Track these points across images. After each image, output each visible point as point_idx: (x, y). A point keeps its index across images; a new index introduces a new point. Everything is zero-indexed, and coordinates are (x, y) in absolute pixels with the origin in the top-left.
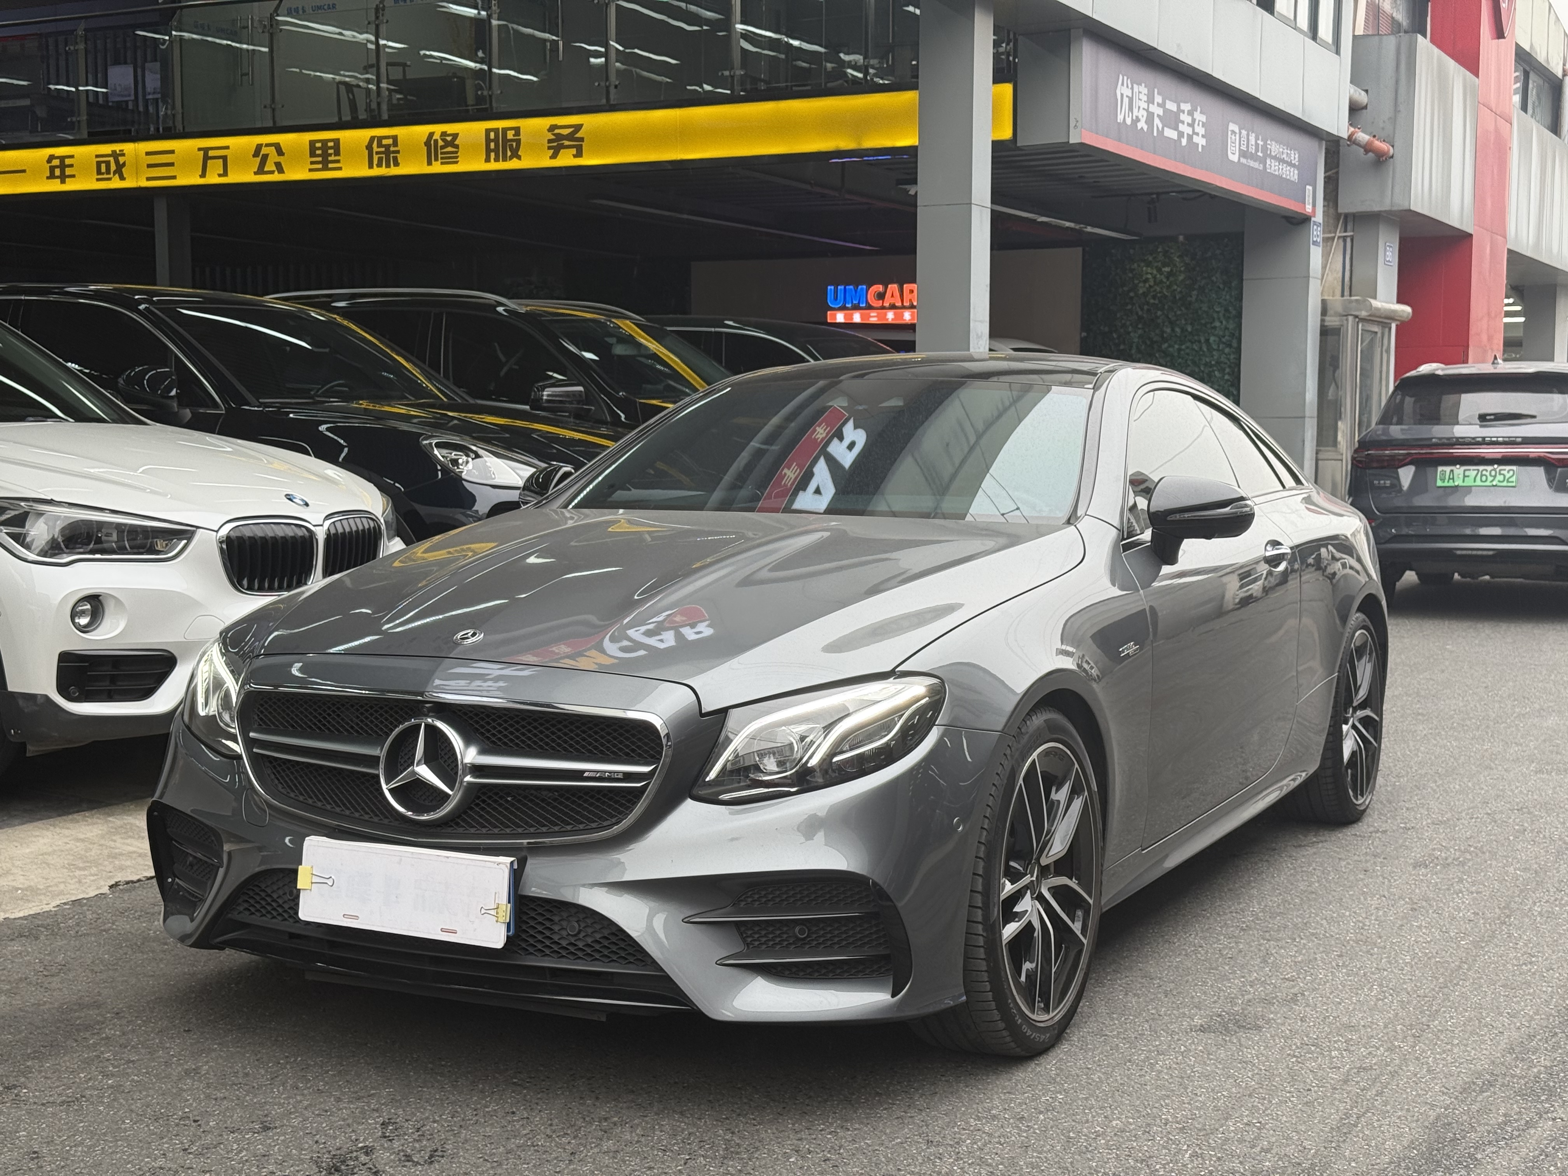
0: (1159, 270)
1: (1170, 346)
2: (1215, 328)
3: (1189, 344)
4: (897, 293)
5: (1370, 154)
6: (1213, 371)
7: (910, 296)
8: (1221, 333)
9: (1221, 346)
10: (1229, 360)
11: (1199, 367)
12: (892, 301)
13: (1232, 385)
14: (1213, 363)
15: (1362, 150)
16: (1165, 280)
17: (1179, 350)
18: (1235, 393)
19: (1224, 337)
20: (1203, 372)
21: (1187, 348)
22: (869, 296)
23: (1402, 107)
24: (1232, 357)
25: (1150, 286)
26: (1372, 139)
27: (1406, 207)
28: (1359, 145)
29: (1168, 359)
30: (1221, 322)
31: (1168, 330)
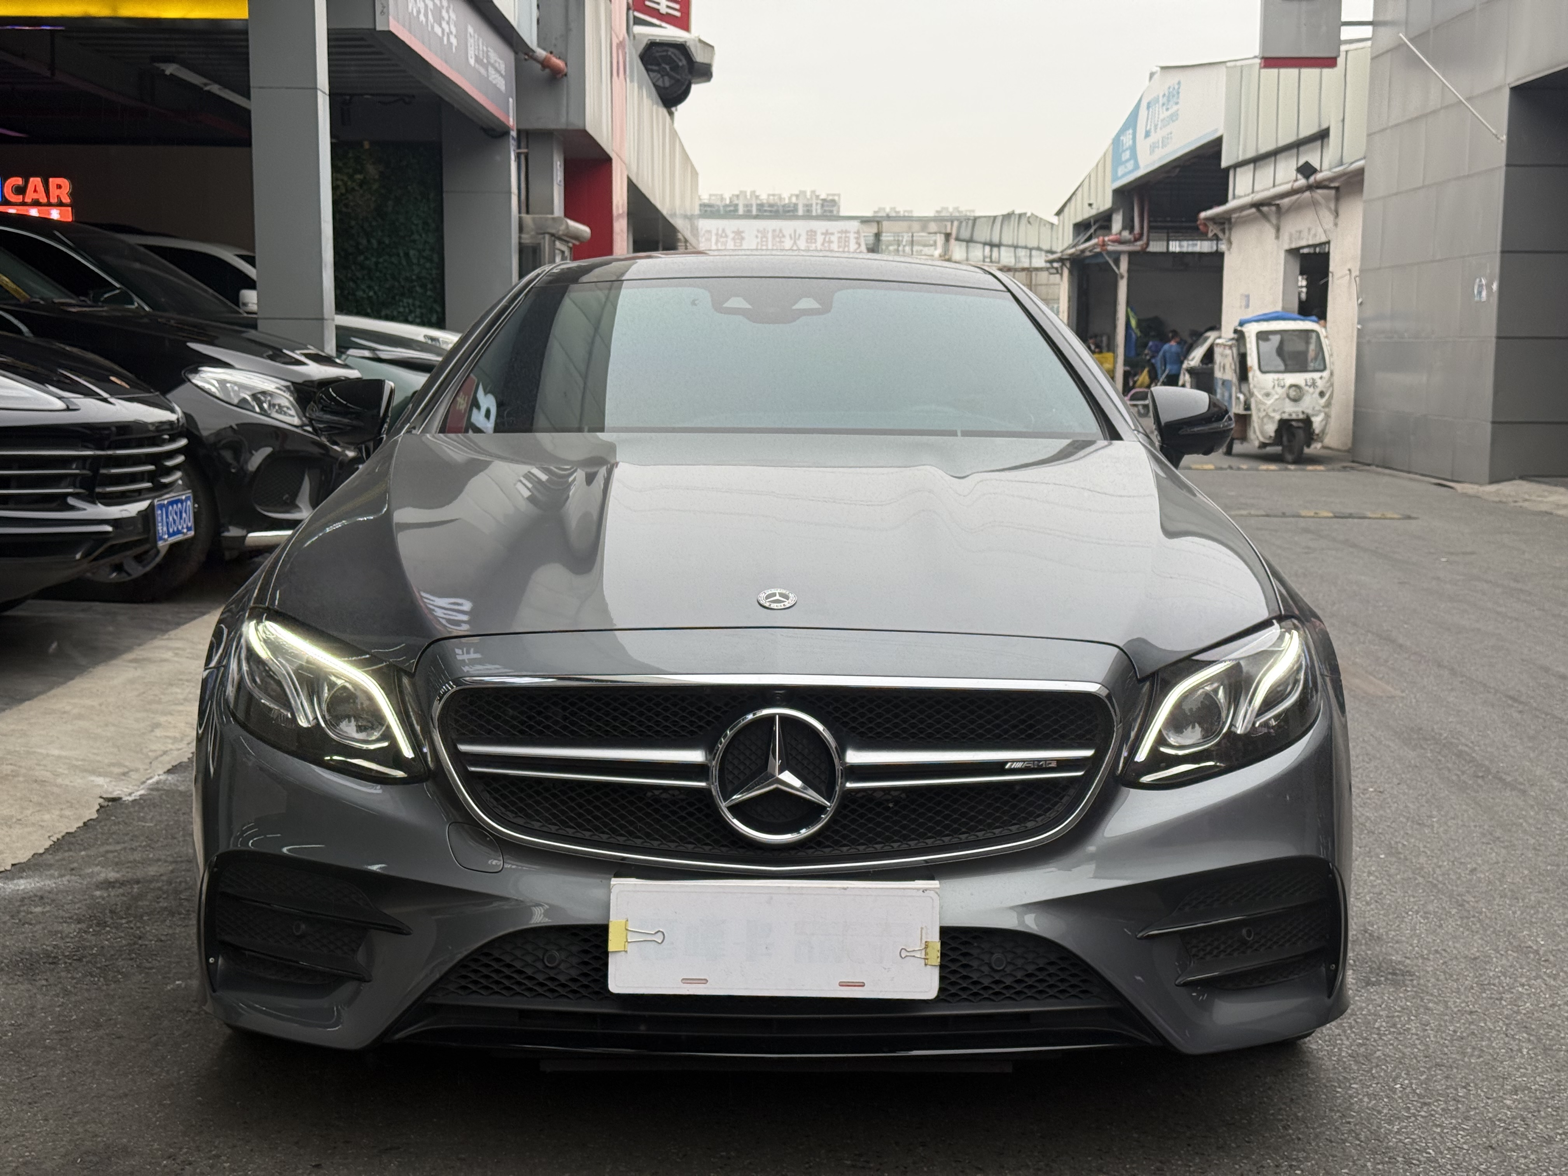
0: (351, 177)
1: (366, 259)
2: (414, 241)
3: (387, 257)
4: (41, 188)
5: (547, 71)
6: (415, 286)
7: (58, 192)
8: (421, 247)
9: (422, 261)
10: (431, 274)
11: (399, 282)
12: (35, 196)
13: (435, 301)
14: (414, 277)
15: (539, 66)
16: (357, 188)
17: (377, 263)
18: (439, 309)
19: (424, 250)
20: (403, 287)
21: (385, 261)
22: (5, 190)
23: (573, 25)
24: (434, 272)
25: (342, 194)
26: (549, 55)
27: (581, 127)
28: (536, 60)
29: (365, 272)
30: (421, 236)
31: (364, 242)
